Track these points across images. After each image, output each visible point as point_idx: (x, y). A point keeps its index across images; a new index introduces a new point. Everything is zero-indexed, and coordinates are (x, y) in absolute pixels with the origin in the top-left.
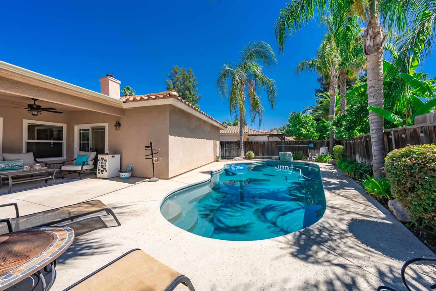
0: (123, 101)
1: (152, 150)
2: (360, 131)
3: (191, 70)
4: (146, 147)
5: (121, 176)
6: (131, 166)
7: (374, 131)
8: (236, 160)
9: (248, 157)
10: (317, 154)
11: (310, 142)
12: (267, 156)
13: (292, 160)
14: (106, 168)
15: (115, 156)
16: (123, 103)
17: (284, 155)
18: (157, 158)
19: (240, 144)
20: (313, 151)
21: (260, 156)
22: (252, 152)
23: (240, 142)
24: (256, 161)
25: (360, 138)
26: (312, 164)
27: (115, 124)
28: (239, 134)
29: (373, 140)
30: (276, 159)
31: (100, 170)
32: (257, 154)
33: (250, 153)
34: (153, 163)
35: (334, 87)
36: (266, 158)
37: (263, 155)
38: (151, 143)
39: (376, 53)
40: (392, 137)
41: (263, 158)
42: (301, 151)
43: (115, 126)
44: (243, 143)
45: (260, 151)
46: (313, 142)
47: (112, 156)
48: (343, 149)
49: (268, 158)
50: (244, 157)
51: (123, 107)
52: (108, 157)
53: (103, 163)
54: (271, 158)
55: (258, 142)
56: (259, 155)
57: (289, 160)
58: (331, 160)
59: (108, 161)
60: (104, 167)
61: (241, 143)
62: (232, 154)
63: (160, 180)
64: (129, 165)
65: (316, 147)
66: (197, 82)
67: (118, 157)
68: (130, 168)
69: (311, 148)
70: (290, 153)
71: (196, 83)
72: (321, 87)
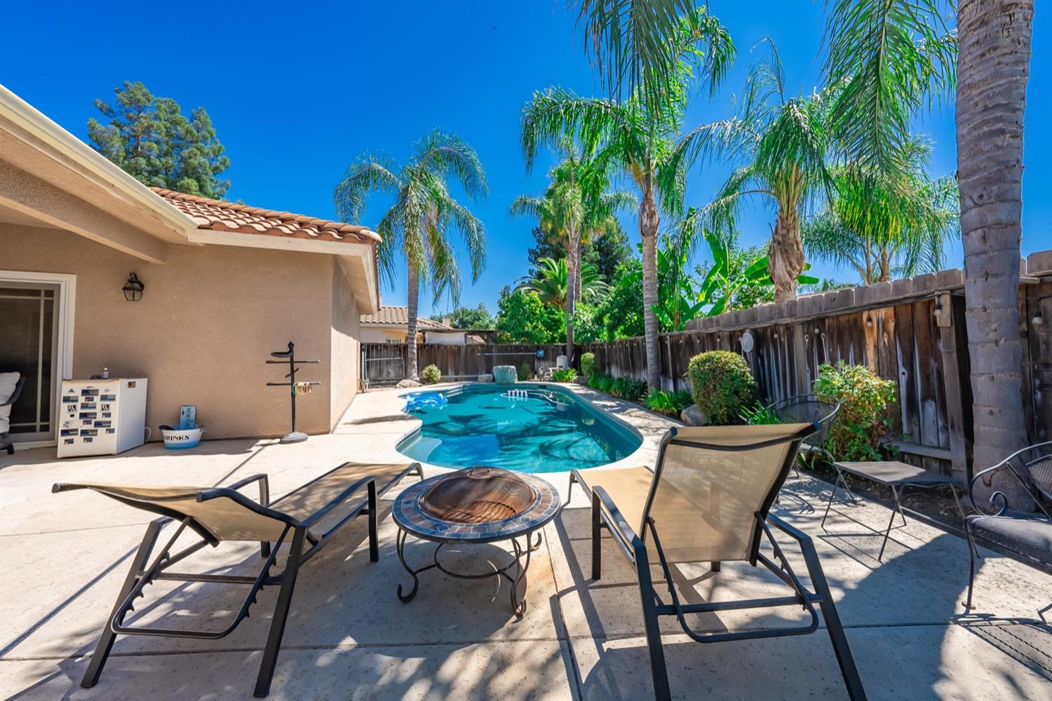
0: (199, 224)
1: (292, 362)
2: (624, 332)
3: (205, 116)
4: (275, 354)
5: (166, 441)
6: (193, 409)
7: (650, 335)
8: (404, 387)
9: (428, 380)
10: (551, 369)
11: (538, 348)
12: (463, 376)
13: (516, 382)
14: (110, 422)
15: (135, 382)
16: (196, 228)
17: (504, 371)
18: (308, 383)
19: (409, 350)
20: (543, 364)
21: (451, 375)
22: (434, 368)
23: (409, 346)
24: (453, 387)
25: (621, 342)
26: (551, 385)
27: (123, 283)
28: (407, 326)
29: (648, 346)
30: (486, 381)
31: (77, 430)
32: (444, 372)
33: (431, 371)
34: (293, 396)
35: (573, 256)
36: (462, 380)
37: (457, 374)
38: (291, 345)
39: (652, 237)
40: (668, 342)
41: (456, 380)
42: (528, 363)
43: (125, 289)
44: (416, 346)
45: (449, 365)
46: (543, 348)
47: (130, 385)
48: (594, 359)
49: (469, 379)
50: (418, 379)
51: (187, 238)
52: (119, 385)
53: (95, 407)
54: (476, 379)
55: (446, 347)
56: (447, 374)
57: (511, 381)
58: (575, 377)
59: (117, 398)
60: (100, 418)
61: (413, 348)
62: (385, 374)
63: (310, 437)
64: (185, 409)
65: (550, 357)
66: (228, 162)
67: (141, 383)
68: (188, 416)
69: (540, 359)
70: (513, 367)
71: (224, 163)
72: (537, 247)
